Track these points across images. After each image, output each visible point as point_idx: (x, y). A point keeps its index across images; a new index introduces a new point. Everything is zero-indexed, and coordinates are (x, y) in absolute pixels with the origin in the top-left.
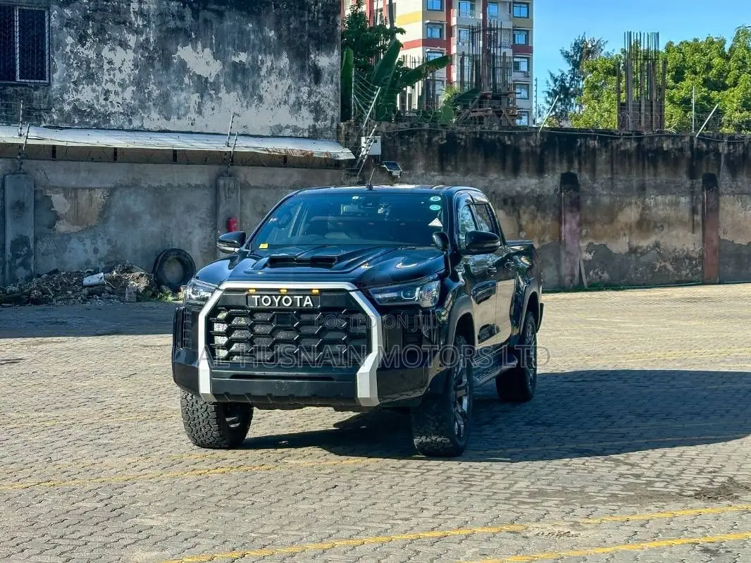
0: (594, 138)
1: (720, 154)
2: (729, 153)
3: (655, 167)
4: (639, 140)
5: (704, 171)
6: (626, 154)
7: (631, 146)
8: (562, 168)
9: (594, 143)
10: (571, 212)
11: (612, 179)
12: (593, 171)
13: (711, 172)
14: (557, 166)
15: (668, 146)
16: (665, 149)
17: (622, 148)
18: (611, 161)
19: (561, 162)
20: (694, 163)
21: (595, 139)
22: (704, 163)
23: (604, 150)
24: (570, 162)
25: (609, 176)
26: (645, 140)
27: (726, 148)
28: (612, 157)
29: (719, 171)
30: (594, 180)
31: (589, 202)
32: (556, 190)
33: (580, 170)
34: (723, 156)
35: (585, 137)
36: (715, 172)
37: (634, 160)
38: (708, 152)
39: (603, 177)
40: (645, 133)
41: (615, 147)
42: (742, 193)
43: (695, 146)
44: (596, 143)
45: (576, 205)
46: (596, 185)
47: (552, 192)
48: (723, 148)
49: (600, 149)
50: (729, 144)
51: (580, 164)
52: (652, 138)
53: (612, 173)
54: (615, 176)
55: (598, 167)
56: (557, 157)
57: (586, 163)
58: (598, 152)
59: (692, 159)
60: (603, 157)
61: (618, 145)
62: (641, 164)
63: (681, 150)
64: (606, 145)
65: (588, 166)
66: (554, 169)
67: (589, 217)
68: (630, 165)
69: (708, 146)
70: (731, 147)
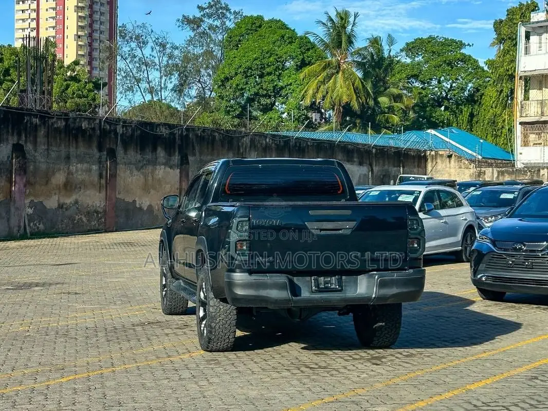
0: (36, 116)
1: (118, 133)
2: (123, 133)
3: (77, 142)
4: (67, 120)
5: (108, 146)
6: (57, 130)
7: (61, 124)
8: (13, 140)
9: (36, 121)
10: (20, 175)
11: (48, 149)
12: (35, 143)
13: (111, 146)
14: (10, 138)
15: (85, 126)
16: (83, 128)
17: (55, 126)
18: (47, 136)
19: (13, 134)
20: (102, 140)
21: (37, 118)
22: (108, 140)
23: (43, 127)
24: (19, 135)
25: (46, 148)
26: (71, 120)
27: (121, 130)
28: (48, 132)
29: (117, 147)
30: (35, 151)
31: (31, 167)
32: (8, 157)
33: (26, 142)
34: (119, 135)
35: (30, 115)
36: (115, 147)
37: (63, 135)
38: (110, 132)
39: (42, 148)
40: (71, 115)
41: (50, 124)
42: (130, 163)
43: (102, 127)
44: (38, 121)
45: (23, 170)
46: (36, 154)
47: (6, 159)
48: (120, 130)
49: (40, 126)
50: (123, 127)
51: (26, 137)
52: (75, 119)
53: (48, 146)
54: (50, 148)
55: (39, 140)
56: (10, 131)
57: (30, 136)
58: (39, 128)
59: (100, 137)
60: (42, 132)
61: (52, 123)
62: (67, 139)
63: (93, 129)
64: (44, 124)
65: (31, 138)
66: (7, 140)
67: (32, 180)
68: (60, 139)
69: (110, 127)
70: (124, 129)
